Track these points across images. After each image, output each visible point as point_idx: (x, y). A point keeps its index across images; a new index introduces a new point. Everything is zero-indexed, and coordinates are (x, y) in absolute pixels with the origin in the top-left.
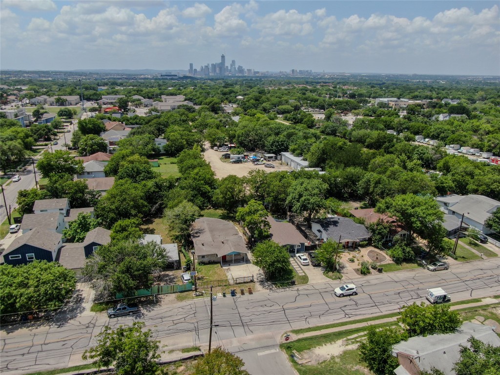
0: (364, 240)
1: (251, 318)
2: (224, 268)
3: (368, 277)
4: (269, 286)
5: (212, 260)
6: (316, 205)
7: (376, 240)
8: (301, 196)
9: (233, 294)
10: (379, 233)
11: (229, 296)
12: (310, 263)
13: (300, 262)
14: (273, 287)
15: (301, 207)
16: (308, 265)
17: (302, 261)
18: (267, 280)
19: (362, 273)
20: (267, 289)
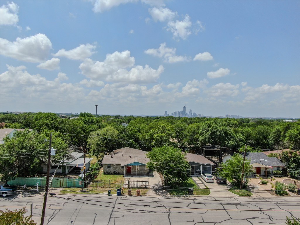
0: (278, 168)
1: (124, 214)
2: (125, 178)
3: (285, 198)
4: (162, 193)
5: (117, 172)
6: (224, 132)
7: (292, 168)
8: (209, 127)
9: (119, 193)
10: (294, 161)
11: (114, 196)
12: (215, 181)
13: (204, 180)
14: (167, 194)
15: (210, 136)
16: (213, 183)
17: (206, 178)
18: (163, 188)
19: (277, 193)
20: (160, 195)
